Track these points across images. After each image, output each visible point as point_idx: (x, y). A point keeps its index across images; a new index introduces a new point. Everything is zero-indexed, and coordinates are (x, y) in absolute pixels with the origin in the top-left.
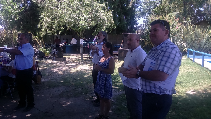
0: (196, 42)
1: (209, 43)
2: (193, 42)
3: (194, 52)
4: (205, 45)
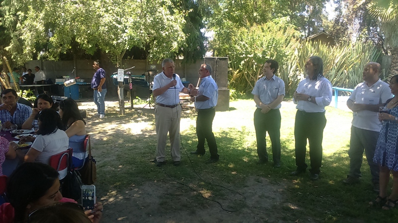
3: (336, 90)
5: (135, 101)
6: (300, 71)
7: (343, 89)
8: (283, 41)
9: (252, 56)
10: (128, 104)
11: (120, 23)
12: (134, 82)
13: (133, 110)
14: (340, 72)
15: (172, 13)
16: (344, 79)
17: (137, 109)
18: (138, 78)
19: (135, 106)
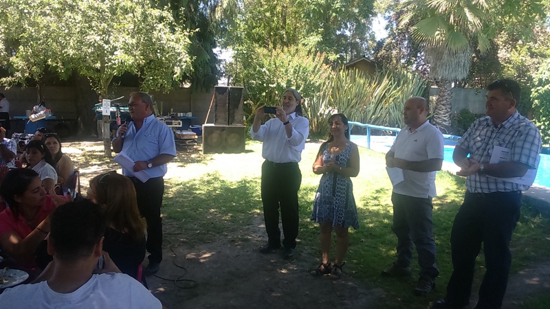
0: (357, 106)
1: (382, 108)
2: (352, 107)
3: (369, 127)
4: (373, 114)
9: (275, 85)
11: (107, 42)
12: (123, 116)
15: (173, 31)
16: (384, 116)
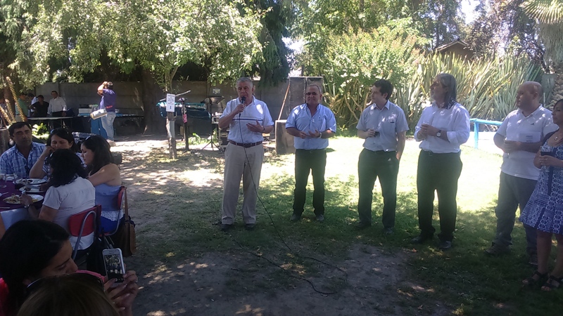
3: (476, 123)
5: (191, 140)
6: (425, 96)
7: (486, 121)
8: (401, 54)
9: (357, 75)
10: (181, 145)
11: (168, 28)
12: (190, 112)
13: (189, 152)
14: (482, 97)
15: (243, 14)
16: (487, 108)
17: (193, 151)
18: (195, 107)
19: (191, 147)
